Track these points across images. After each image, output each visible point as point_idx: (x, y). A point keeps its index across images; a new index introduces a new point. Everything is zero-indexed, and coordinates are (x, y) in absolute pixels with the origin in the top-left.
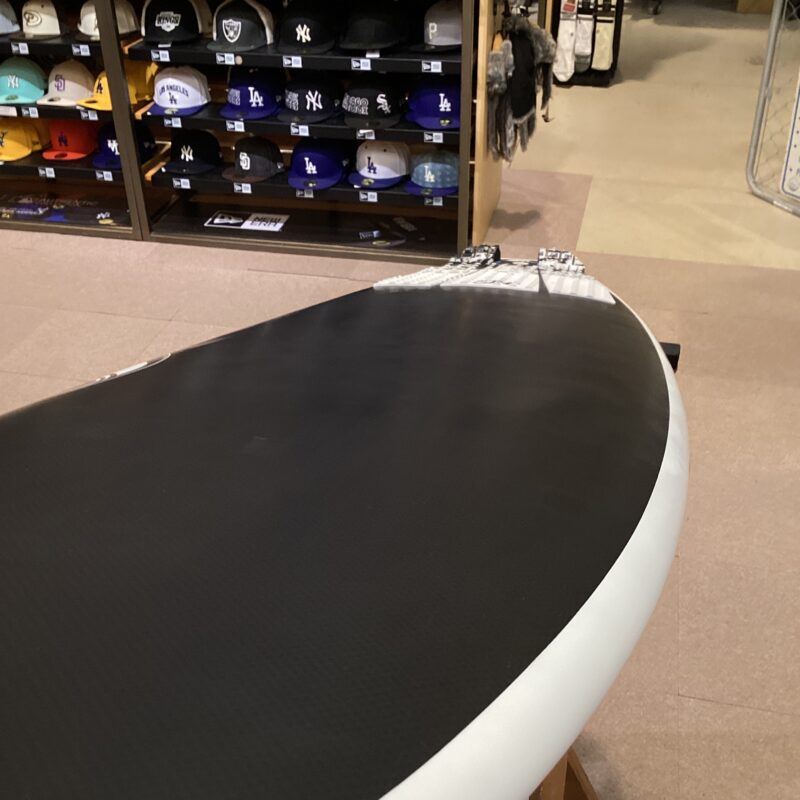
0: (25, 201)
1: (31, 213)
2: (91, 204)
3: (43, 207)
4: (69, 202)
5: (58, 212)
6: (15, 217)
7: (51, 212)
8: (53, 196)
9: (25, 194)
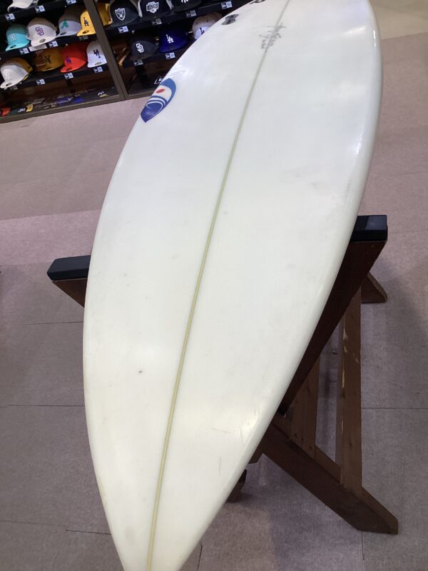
0: (60, 97)
1: (65, 101)
2: (93, 90)
3: (70, 97)
4: (82, 92)
5: (78, 98)
6: (58, 105)
7: (75, 99)
8: (73, 92)
9: (59, 94)
